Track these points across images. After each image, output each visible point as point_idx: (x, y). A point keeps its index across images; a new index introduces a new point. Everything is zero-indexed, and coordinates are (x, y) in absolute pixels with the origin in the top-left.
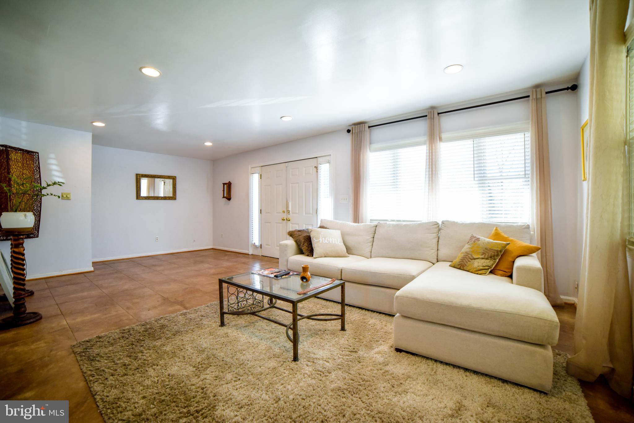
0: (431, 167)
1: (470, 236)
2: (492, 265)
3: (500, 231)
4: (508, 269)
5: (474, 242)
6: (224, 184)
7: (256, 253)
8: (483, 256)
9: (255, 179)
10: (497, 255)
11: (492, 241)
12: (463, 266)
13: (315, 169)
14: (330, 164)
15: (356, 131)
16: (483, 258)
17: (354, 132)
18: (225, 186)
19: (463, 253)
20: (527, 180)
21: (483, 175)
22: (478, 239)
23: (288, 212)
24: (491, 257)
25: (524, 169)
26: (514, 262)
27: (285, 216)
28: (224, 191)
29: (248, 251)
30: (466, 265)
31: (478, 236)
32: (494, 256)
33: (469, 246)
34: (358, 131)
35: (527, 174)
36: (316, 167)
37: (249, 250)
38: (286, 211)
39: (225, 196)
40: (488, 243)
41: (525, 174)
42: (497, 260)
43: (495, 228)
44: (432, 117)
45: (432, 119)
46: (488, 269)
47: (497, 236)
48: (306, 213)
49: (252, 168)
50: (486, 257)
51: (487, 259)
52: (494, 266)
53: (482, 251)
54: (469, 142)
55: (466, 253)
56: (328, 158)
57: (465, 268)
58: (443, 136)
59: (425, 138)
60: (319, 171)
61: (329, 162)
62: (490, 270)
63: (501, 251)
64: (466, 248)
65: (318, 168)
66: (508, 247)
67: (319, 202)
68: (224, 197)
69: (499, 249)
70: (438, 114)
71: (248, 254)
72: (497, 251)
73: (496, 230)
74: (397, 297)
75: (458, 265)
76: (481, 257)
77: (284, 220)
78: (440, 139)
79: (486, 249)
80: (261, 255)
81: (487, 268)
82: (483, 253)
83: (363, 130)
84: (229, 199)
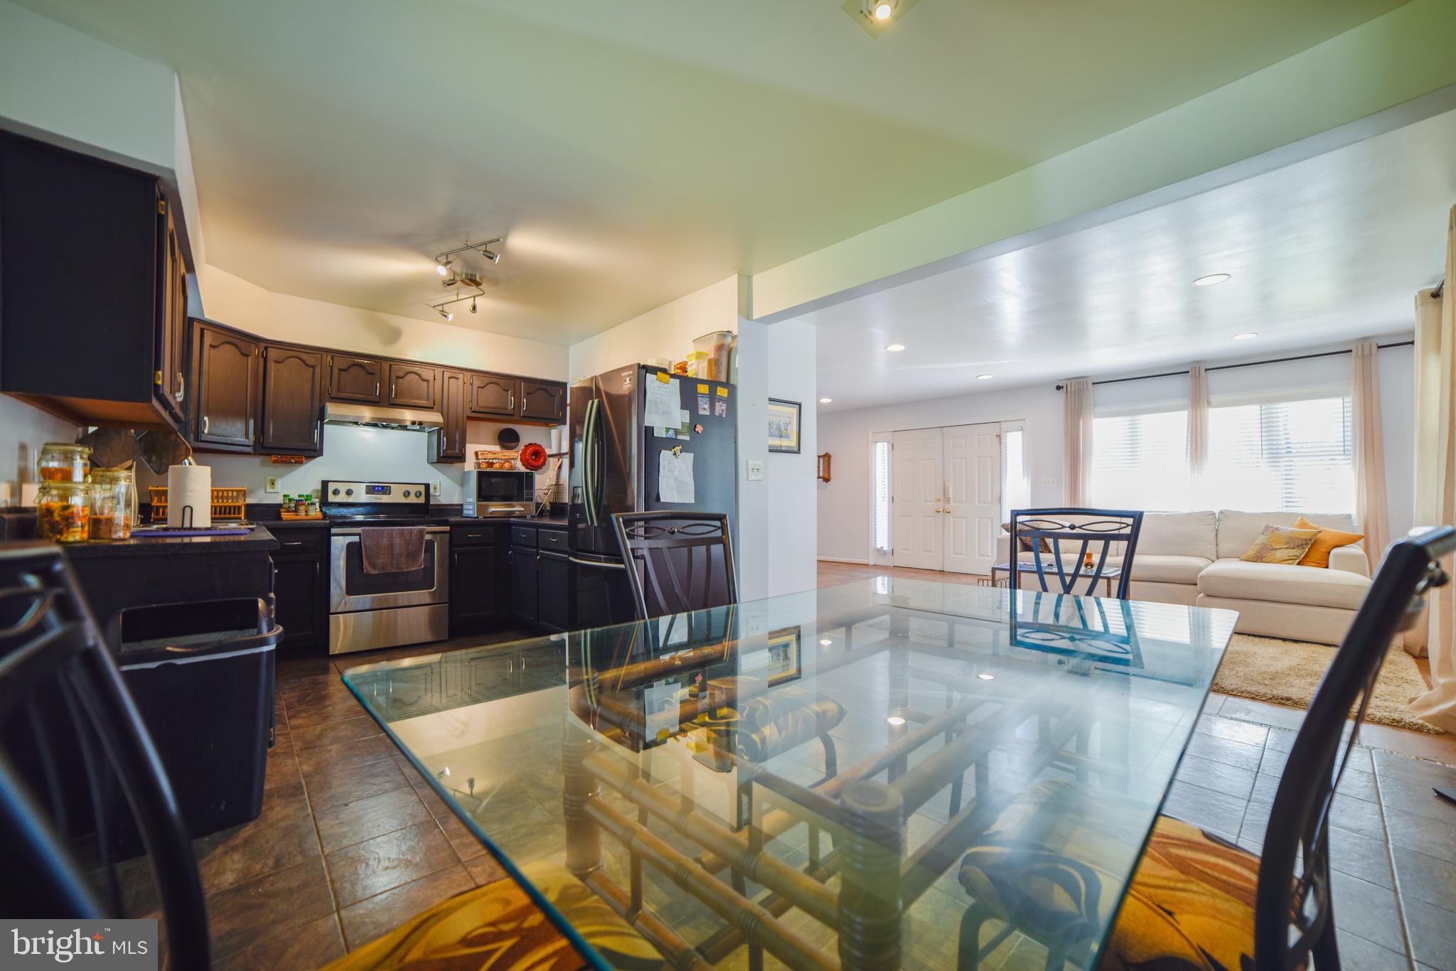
0: (1194, 439)
1: (1264, 526)
2: (1301, 554)
3: (1306, 520)
4: (1323, 560)
5: (1272, 531)
6: (819, 457)
7: (881, 562)
8: (1287, 546)
9: (881, 451)
10: (1306, 544)
11: (1297, 529)
12: (1261, 558)
13: (998, 439)
14: (1023, 433)
15: (1073, 389)
16: (1287, 548)
17: (1069, 389)
18: (821, 460)
19: (1258, 545)
20: (1349, 457)
21: (1275, 451)
22: (1277, 529)
23: (947, 500)
24: (1298, 546)
25: (1342, 444)
26: (1329, 553)
27: (940, 506)
28: (819, 467)
29: (867, 561)
30: (1265, 556)
31: (1275, 526)
32: (1302, 545)
33: (1266, 537)
34: (1077, 389)
35: (1348, 450)
36: (999, 436)
37: (868, 559)
38: (942, 498)
39: (821, 475)
40: (1292, 531)
41: (1344, 451)
42: (1307, 550)
43: (1300, 518)
44: (1197, 374)
45: (1197, 377)
46: (1296, 559)
47: (1303, 525)
48: (979, 502)
49: (874, 433)
50: (1292, 546)
51: (1293, 548)
52: (1303, 556)
53: (1285, 540)
54: (1255, 409)
55: (1263, 544)
56: (1020, 424)
57: (1264, 560)
58: (1213, 399)
59: (1186, 401)
60: (1003, 441)
61: (1022, 430)
62: (1298, 561)
63: (1310, 540)
64: (1261, 539)
65: (1003, 437)
66: (1319, 536)
67: (1003, 484)
68: (819, 477)
69: (1308, 538)
70: (1206, 370)
71: (868, 565)
72: (1306, 540)
73: (1301, 519)
74: (1202, 577)
75: (1254, 557)
76: (1285, 547)
77: (939, 512)
78: (1209, 404)
79: (1290, 538)
80: (892, 565)
81: (1294, 557)
82: (1287, 543)
83: (1085, 387)
84: (827, 480)
